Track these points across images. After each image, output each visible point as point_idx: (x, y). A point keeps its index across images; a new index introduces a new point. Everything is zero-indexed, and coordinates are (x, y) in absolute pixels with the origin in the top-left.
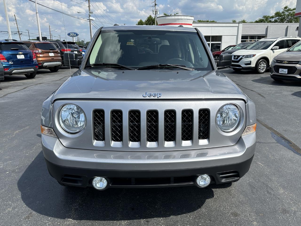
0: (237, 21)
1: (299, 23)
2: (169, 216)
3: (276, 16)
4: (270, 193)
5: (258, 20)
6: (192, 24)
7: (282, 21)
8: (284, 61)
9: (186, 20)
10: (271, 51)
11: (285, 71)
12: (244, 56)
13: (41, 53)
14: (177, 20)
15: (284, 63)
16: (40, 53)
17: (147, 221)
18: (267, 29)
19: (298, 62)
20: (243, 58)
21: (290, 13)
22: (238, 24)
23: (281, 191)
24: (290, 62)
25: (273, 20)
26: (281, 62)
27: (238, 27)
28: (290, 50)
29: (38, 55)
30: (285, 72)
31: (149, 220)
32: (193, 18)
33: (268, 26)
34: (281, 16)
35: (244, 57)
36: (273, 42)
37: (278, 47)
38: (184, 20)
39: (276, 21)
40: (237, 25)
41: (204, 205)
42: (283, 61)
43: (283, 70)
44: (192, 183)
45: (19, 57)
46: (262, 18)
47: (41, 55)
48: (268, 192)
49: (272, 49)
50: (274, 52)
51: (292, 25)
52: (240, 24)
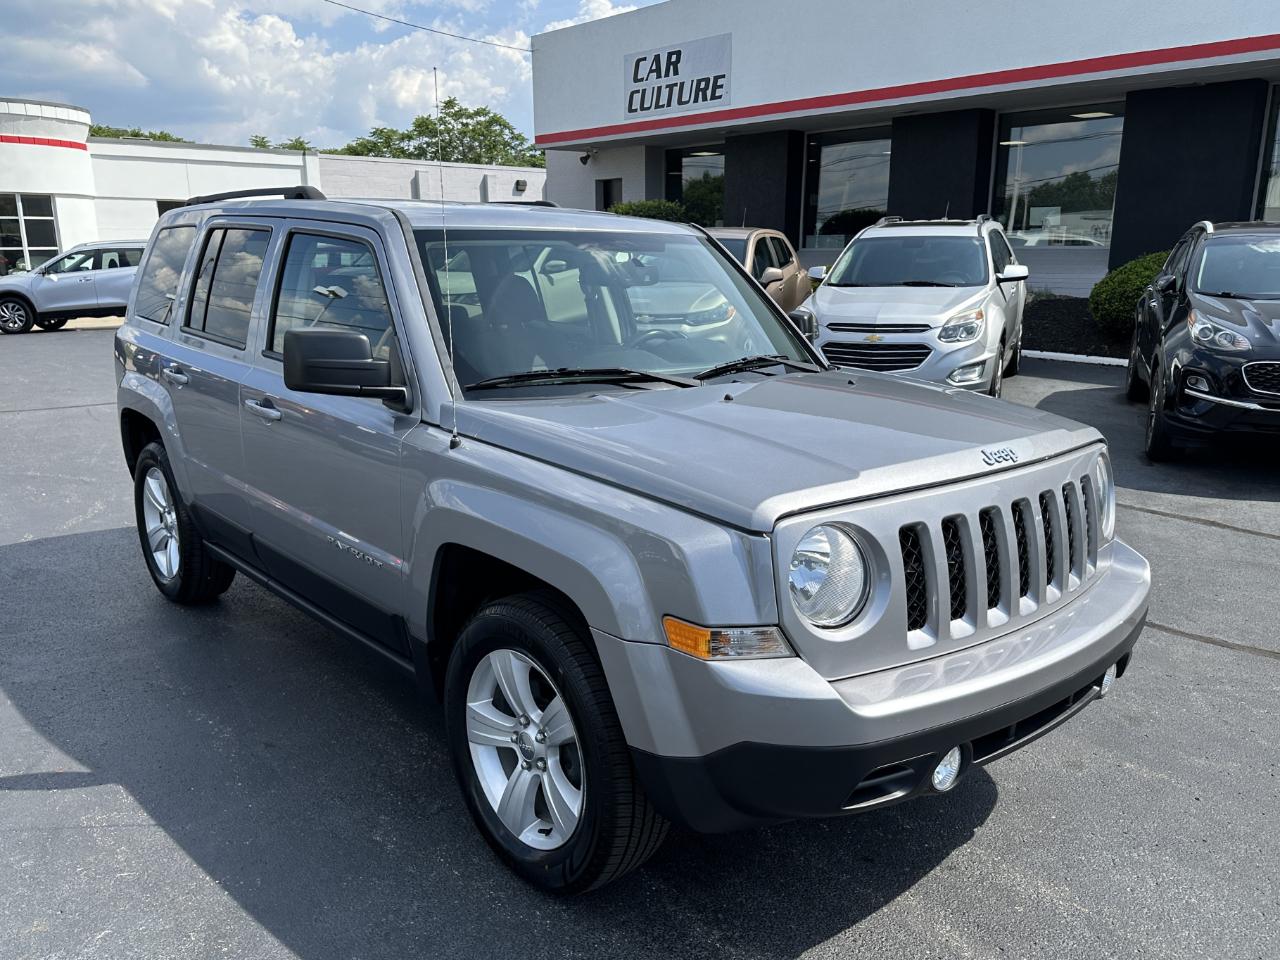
0: (273, 143)
1: (545, 170)
3: (421, 134)
5: (354, 144)
6: (89, 144)
7: (444, 154)
9: (54, 121)
18: (415, 184)
19: (685, 316)
21: (467, 125)
22: (296, 157)
24: (660, 318)
25: (411, 146)
27: (303, 168)
32: (86, 118)
33: (417, 173)
34: (434, 133)
38: (44, 121)
39: (420, 153)
40: (293, 160)
46: (367, 138)
51: (499, 174)
52: (307, 157)
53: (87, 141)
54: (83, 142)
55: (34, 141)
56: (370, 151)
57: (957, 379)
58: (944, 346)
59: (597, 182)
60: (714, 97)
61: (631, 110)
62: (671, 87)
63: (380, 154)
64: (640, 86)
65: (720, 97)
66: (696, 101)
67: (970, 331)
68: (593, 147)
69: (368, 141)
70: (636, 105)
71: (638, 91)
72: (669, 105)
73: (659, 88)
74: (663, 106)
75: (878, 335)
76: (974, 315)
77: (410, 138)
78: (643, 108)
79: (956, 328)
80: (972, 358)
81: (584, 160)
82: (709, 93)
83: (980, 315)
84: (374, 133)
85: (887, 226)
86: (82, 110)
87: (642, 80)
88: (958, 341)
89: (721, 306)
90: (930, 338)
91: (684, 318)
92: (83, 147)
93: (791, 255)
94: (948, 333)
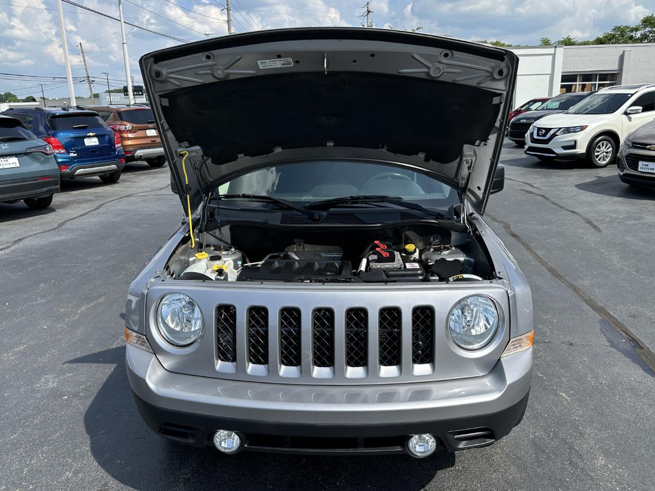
0: (552, 42)
3: (645, 27)
4: (575, 465)
5: (601, 37)
8: (650, 145)
10: (625, 116)
11: (653, 167)
12: (560, 128)
13: (130, 131)
15: (649, 149)
16: (128, 131)
18: (622, 58)
20: (557, 134)
22: (553, 49)
23: (601, 461)
25: (638, 35)
26: (644, 146)
27: (554, 55)
29: (125, 135)
30: (651, 169)
33: (624, 51)
35: (560, 131)
36: (629, 95)
37: (641, 108)
39: (644, 38)
40: (551, 51)
42: (647, 145)
43: (647, 165)
44: (399, 449)
45: (89, 141)
47: (130, 135)
48: (571, 463)
49: (626, 113)
50: (630, 119)
52: (557, 49)
56: (610, 40)
63: (617, 42)
69: (611, 34)
77: (637, 29)
84: (614, 30)
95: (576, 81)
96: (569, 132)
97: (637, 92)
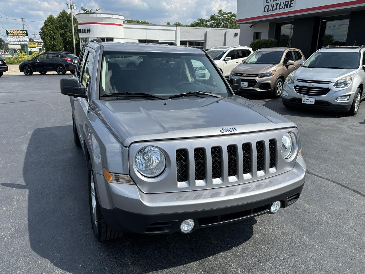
0: (171, 24)
1: (239, 29)
2: (232, 248)
3: (212, 20)
4: (299, 209)
5: (193, 23)
6: (123, 25)
7: (217, 25)
8: (244, 74)
9: (115, 19)
11: (246, 84)
14: (104, 19)
15: (243, 76)
17: (215, 258)
18: (206, 35)
19: (258, 74)
20: (196, 70)
21: (225, 17)
22: (175, 28)
24: (250, 75)
25: (209, 24)
26: (241, 75)
27: (176, 31)
28: (246, 62)
31: (216, 256)
32: (123, 18)
33: (206, 31)
34: (216, 20)
36: (225, 52)
37: (231, 58)
38: (113, 19)
39: (211, 26)
40: (174, 28)
41: (254, 231)
42: (242, 74)
43: (243, 83)
46: (197, 21)
49: (224, 60)
50: (226, 63)
51: (230, 31)
52: (177, 27)
53: (123, 24)
54: (122, 24)
55: (110, 24)
56: (197, 25)
57: (339, 100)
58: (335, 89)
59: (254, 33)
60: (290, 7)
61: (264, 12)
62: (277, 4)
63: (200, 26)
64: (268, 4)
65: (292, 7)
66: (284, 8)
67: (346, 84)
68: (253, 23)
69: (197, 22)
70: (266, 10)
71: (267, 6)
72: (276, 9)
73: (274, 4)
74: (274, 10)
75: (312, 84)
76: (348, 79)
77: (208, 21)
78: (268, 11)
79: (341, 83)
80: (346, 93)
81: (251, 27)
82: (289, 5)
83: (351, 79)
84: (199, 20)
85: (330, 48)
86: (122, 16)
87: (269, 2)
88: (341, 87)
89: (270, 72)
90: (331, 86)
91: (257, 75)
92: (121, 25)
93: (302, 57)
94: (337, 85)
95: (187, 45)
96: (201, 69)
97: (228, 50)
